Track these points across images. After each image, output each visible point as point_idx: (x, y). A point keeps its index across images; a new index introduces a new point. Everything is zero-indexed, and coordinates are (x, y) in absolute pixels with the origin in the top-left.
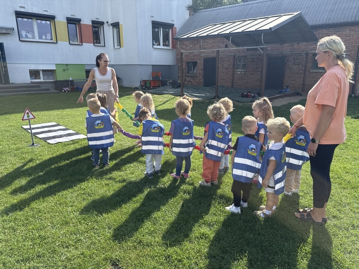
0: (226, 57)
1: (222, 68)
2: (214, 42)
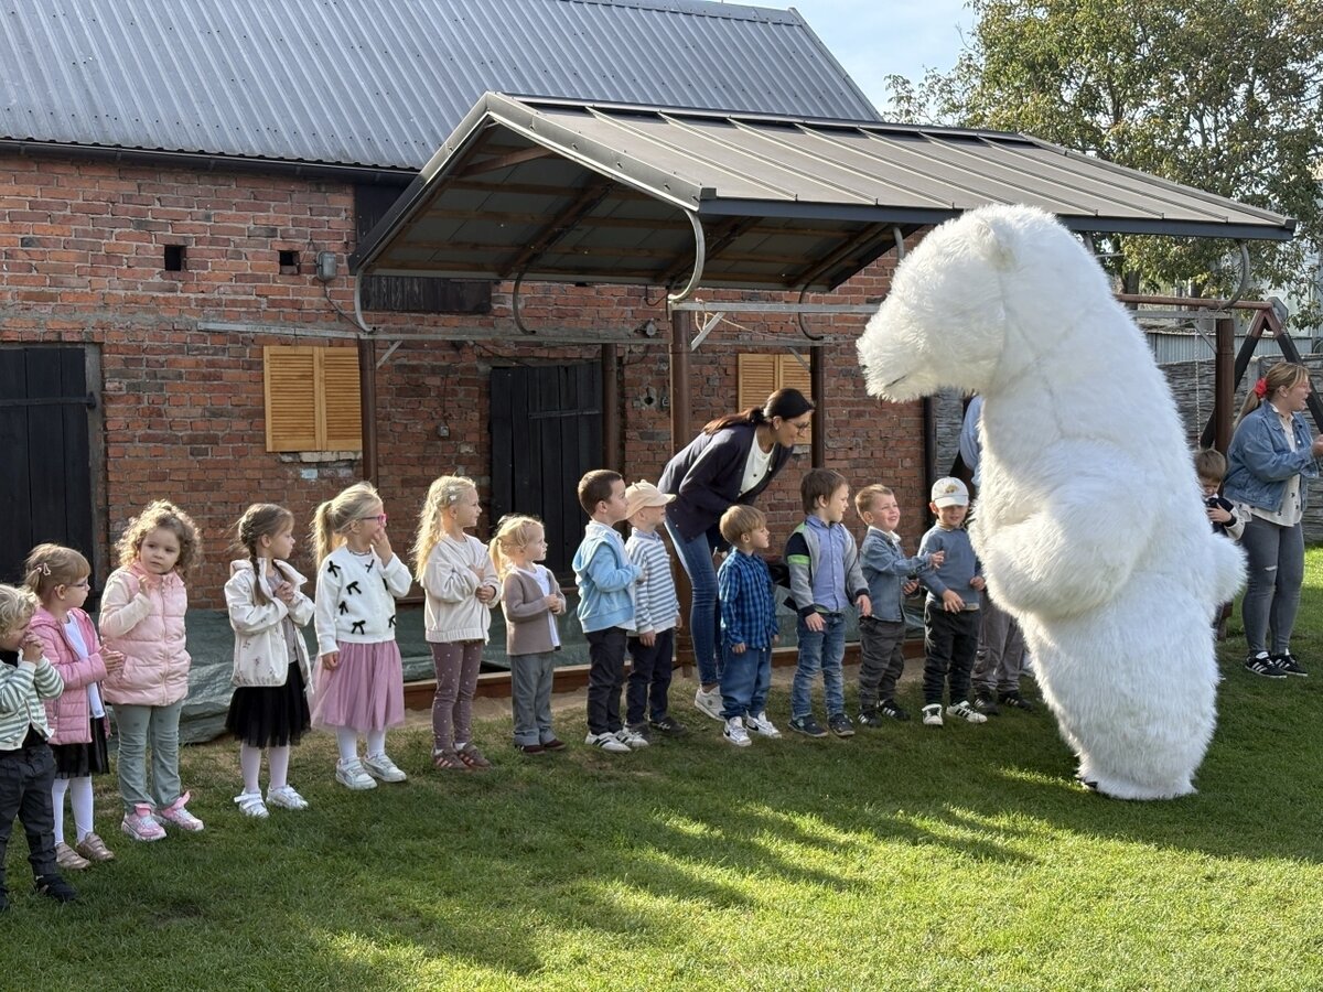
0: (180, 350)
1: (145, 439)
2: (47, 205)
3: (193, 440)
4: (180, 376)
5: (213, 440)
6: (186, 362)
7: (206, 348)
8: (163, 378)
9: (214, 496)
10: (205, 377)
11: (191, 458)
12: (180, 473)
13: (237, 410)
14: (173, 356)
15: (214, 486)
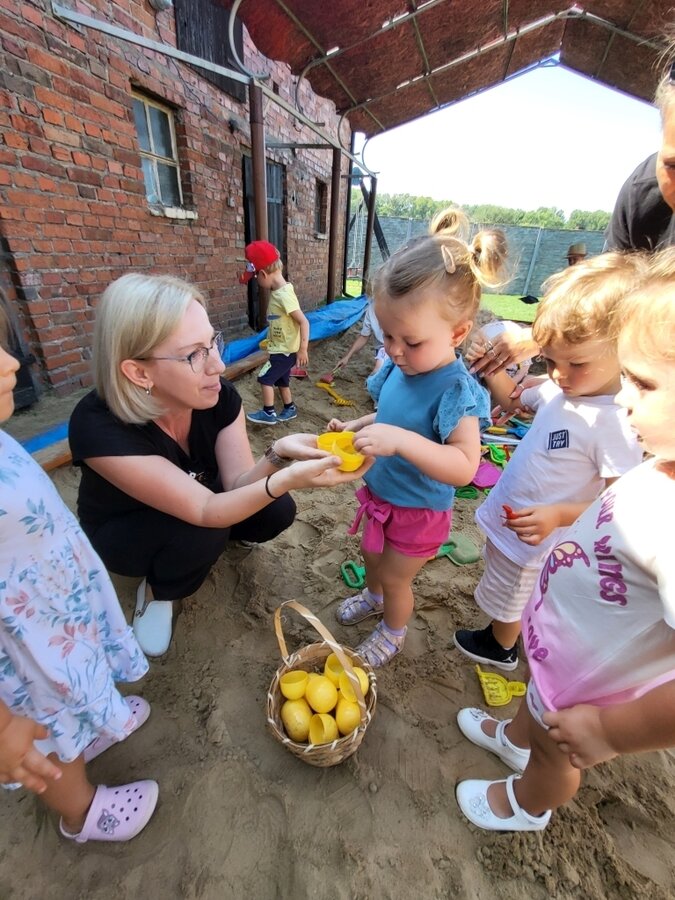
0: (38, 38)
3: (79, 177)
4: (47, 81)
5: (96, 181)
6: (50, 61)
7: (66, 48)
8: (29, 76)
9: (108, 245)
10: (76, 95)
11: (80, 198)
12: (75, 216)
13: (109, 148)
14: (32, 45)
15: (107, 236)
